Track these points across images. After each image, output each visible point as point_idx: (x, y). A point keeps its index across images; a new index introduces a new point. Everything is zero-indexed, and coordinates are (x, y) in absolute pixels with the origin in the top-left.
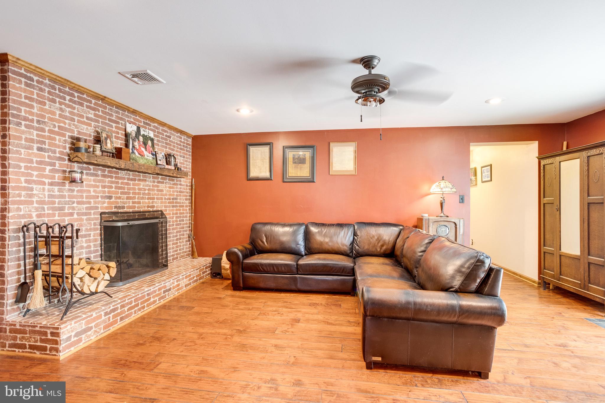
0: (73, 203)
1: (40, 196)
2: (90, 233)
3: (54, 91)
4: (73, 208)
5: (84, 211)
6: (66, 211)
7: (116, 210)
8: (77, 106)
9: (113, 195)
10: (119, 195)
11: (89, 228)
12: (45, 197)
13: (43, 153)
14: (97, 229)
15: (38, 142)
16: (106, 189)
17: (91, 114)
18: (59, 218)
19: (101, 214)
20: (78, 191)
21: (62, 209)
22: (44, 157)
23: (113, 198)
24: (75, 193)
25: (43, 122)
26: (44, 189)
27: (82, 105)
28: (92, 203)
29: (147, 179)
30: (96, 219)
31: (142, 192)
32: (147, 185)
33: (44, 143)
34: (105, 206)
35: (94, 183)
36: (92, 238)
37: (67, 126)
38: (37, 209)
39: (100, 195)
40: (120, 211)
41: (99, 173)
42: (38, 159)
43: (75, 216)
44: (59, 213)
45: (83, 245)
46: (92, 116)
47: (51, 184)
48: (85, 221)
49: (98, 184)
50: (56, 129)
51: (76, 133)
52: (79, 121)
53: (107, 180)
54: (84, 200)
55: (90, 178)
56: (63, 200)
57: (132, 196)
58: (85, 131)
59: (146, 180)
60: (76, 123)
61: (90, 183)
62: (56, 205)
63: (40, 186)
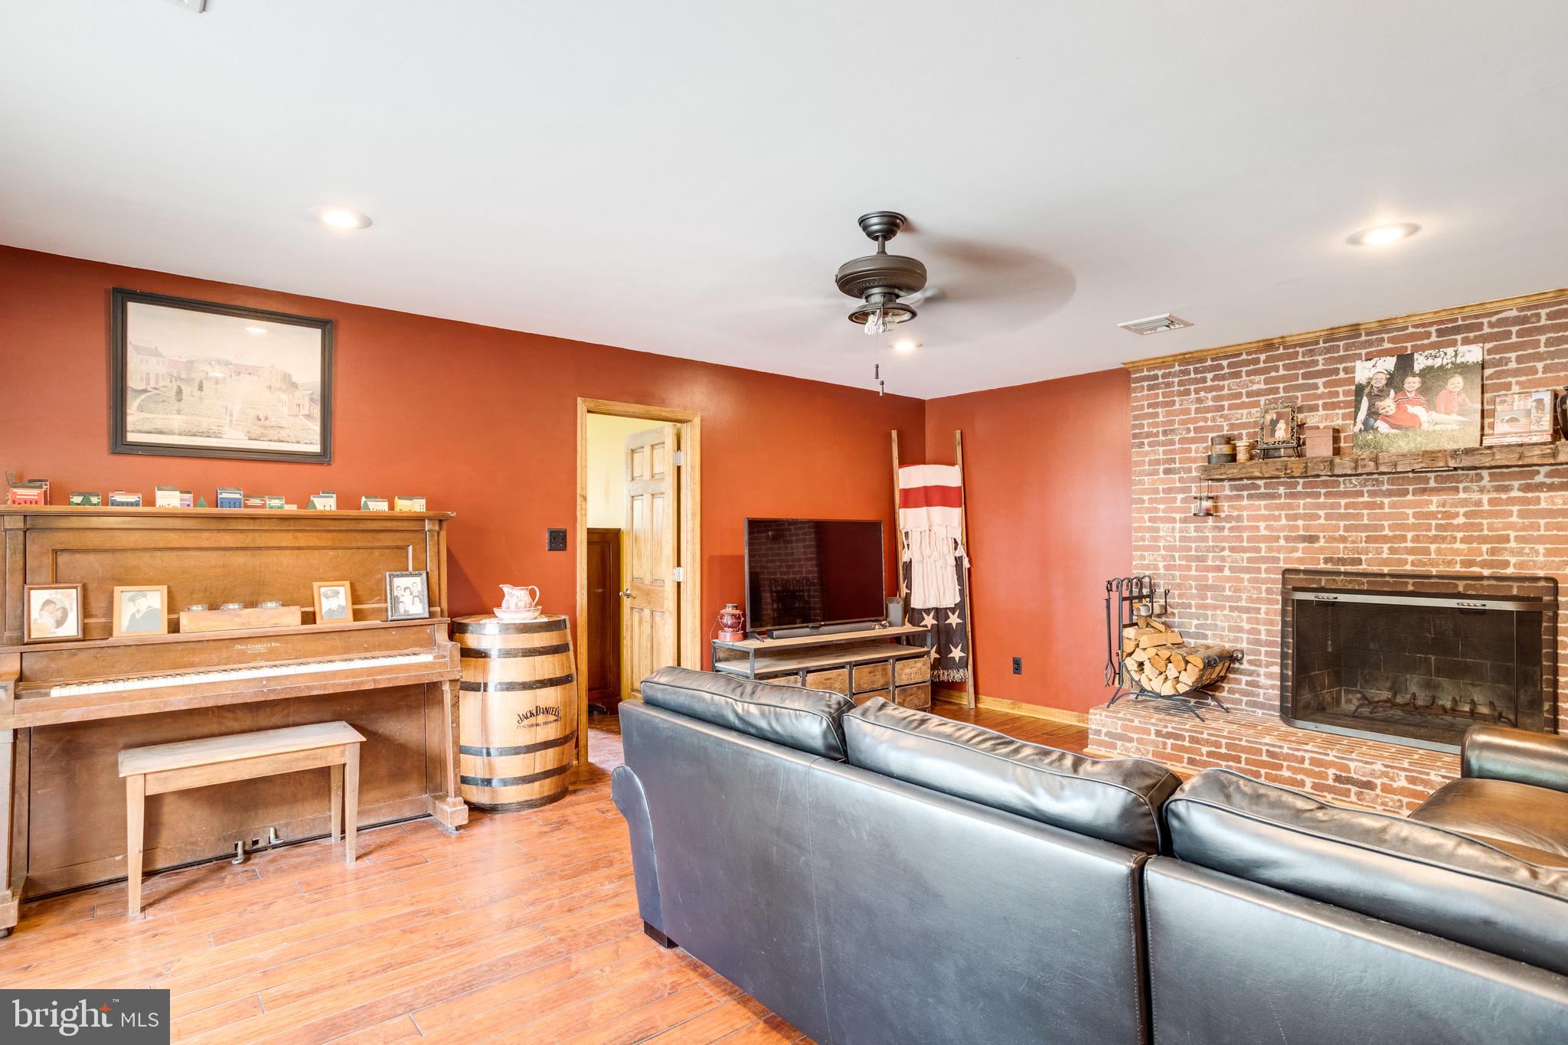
0: (1223, 549)
1: (1168, 538)
2: (1258, 606)
3: (1187, 377)
4: (1223, 559)
5: (1245, 564)
6: (1210, 563)
7: (1329, 567)
8: (1226, 383)
9: (1321, 535)
10: (1341, 533)
11: (1255, 596)
12: (1175, 541)
13: (1172, 476)
14: (1276, 602)
15: (1166, 461)
16: (1300, 523)
17: (1259, 383)
18: (1198, 574)
19: (1286, 571)
20: (1231, 529)
21: (1203, 559)
22: (1173, 481)
23: (1322, 540)
24: (1226, 533)
25: (1171, 430)
26: (1173, 529)
27: (1237, 375)
28: (1263, 550)
29: (1461, 486)
30: (1273, 581)
31: (1434, 522)
32: (1464, 503)
33: (1173, 461)
34: (1299, 557)
35: (1267, 513)
36: (1262, 616)
37: (1209, 423)
38: (1164, 558)
39: (1282, 535)
40: (1342, 569)
41: (1282, 490)
42: (1165, 487)
43: (1227, 572)
44: (1196, 566)
45: (1241, 624)
46: (1262, 386)
47: (1185, 520)
48: (1246, 583)
49: (1277, 513)
50: (1192, 434)
51: (1226, 428)
52: (1231, 407)
53: (1302, 502)
54: (1245, 544)
55: (1257, 503)
56: (1204, 544)
57: (1391, 534)
58: (1244, 420)
59: (1456, 489)
60: (1226, 412)
61: (1259, 513)
62: (1193, 553)
63: (1168, 525)
